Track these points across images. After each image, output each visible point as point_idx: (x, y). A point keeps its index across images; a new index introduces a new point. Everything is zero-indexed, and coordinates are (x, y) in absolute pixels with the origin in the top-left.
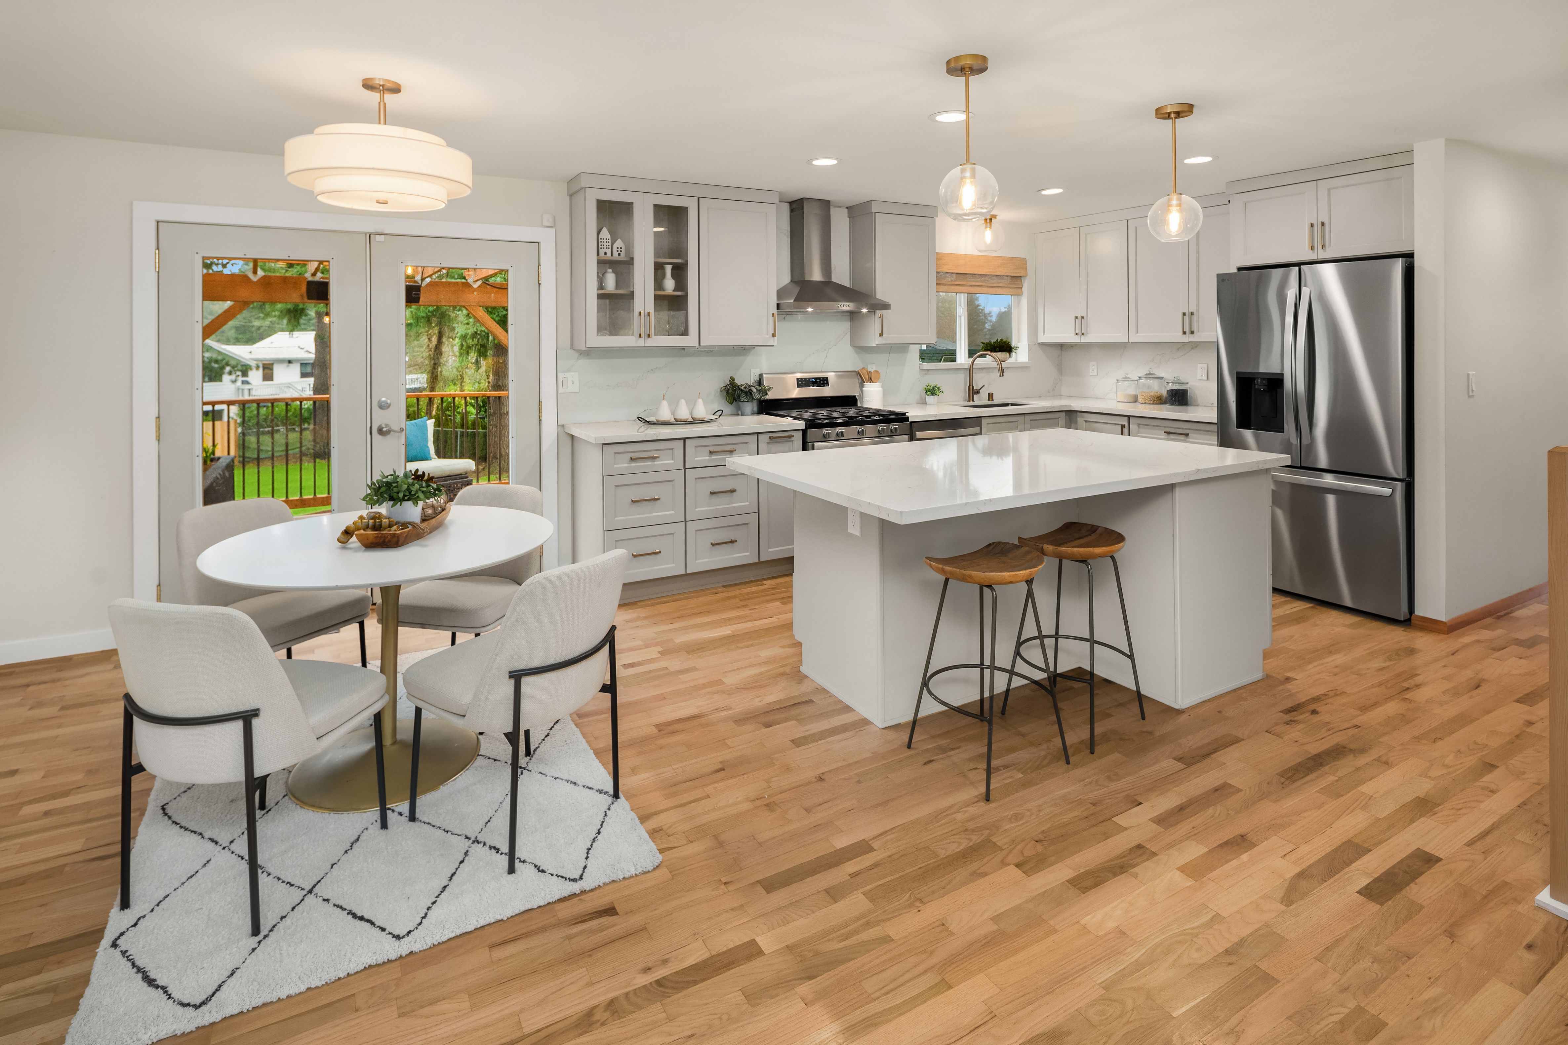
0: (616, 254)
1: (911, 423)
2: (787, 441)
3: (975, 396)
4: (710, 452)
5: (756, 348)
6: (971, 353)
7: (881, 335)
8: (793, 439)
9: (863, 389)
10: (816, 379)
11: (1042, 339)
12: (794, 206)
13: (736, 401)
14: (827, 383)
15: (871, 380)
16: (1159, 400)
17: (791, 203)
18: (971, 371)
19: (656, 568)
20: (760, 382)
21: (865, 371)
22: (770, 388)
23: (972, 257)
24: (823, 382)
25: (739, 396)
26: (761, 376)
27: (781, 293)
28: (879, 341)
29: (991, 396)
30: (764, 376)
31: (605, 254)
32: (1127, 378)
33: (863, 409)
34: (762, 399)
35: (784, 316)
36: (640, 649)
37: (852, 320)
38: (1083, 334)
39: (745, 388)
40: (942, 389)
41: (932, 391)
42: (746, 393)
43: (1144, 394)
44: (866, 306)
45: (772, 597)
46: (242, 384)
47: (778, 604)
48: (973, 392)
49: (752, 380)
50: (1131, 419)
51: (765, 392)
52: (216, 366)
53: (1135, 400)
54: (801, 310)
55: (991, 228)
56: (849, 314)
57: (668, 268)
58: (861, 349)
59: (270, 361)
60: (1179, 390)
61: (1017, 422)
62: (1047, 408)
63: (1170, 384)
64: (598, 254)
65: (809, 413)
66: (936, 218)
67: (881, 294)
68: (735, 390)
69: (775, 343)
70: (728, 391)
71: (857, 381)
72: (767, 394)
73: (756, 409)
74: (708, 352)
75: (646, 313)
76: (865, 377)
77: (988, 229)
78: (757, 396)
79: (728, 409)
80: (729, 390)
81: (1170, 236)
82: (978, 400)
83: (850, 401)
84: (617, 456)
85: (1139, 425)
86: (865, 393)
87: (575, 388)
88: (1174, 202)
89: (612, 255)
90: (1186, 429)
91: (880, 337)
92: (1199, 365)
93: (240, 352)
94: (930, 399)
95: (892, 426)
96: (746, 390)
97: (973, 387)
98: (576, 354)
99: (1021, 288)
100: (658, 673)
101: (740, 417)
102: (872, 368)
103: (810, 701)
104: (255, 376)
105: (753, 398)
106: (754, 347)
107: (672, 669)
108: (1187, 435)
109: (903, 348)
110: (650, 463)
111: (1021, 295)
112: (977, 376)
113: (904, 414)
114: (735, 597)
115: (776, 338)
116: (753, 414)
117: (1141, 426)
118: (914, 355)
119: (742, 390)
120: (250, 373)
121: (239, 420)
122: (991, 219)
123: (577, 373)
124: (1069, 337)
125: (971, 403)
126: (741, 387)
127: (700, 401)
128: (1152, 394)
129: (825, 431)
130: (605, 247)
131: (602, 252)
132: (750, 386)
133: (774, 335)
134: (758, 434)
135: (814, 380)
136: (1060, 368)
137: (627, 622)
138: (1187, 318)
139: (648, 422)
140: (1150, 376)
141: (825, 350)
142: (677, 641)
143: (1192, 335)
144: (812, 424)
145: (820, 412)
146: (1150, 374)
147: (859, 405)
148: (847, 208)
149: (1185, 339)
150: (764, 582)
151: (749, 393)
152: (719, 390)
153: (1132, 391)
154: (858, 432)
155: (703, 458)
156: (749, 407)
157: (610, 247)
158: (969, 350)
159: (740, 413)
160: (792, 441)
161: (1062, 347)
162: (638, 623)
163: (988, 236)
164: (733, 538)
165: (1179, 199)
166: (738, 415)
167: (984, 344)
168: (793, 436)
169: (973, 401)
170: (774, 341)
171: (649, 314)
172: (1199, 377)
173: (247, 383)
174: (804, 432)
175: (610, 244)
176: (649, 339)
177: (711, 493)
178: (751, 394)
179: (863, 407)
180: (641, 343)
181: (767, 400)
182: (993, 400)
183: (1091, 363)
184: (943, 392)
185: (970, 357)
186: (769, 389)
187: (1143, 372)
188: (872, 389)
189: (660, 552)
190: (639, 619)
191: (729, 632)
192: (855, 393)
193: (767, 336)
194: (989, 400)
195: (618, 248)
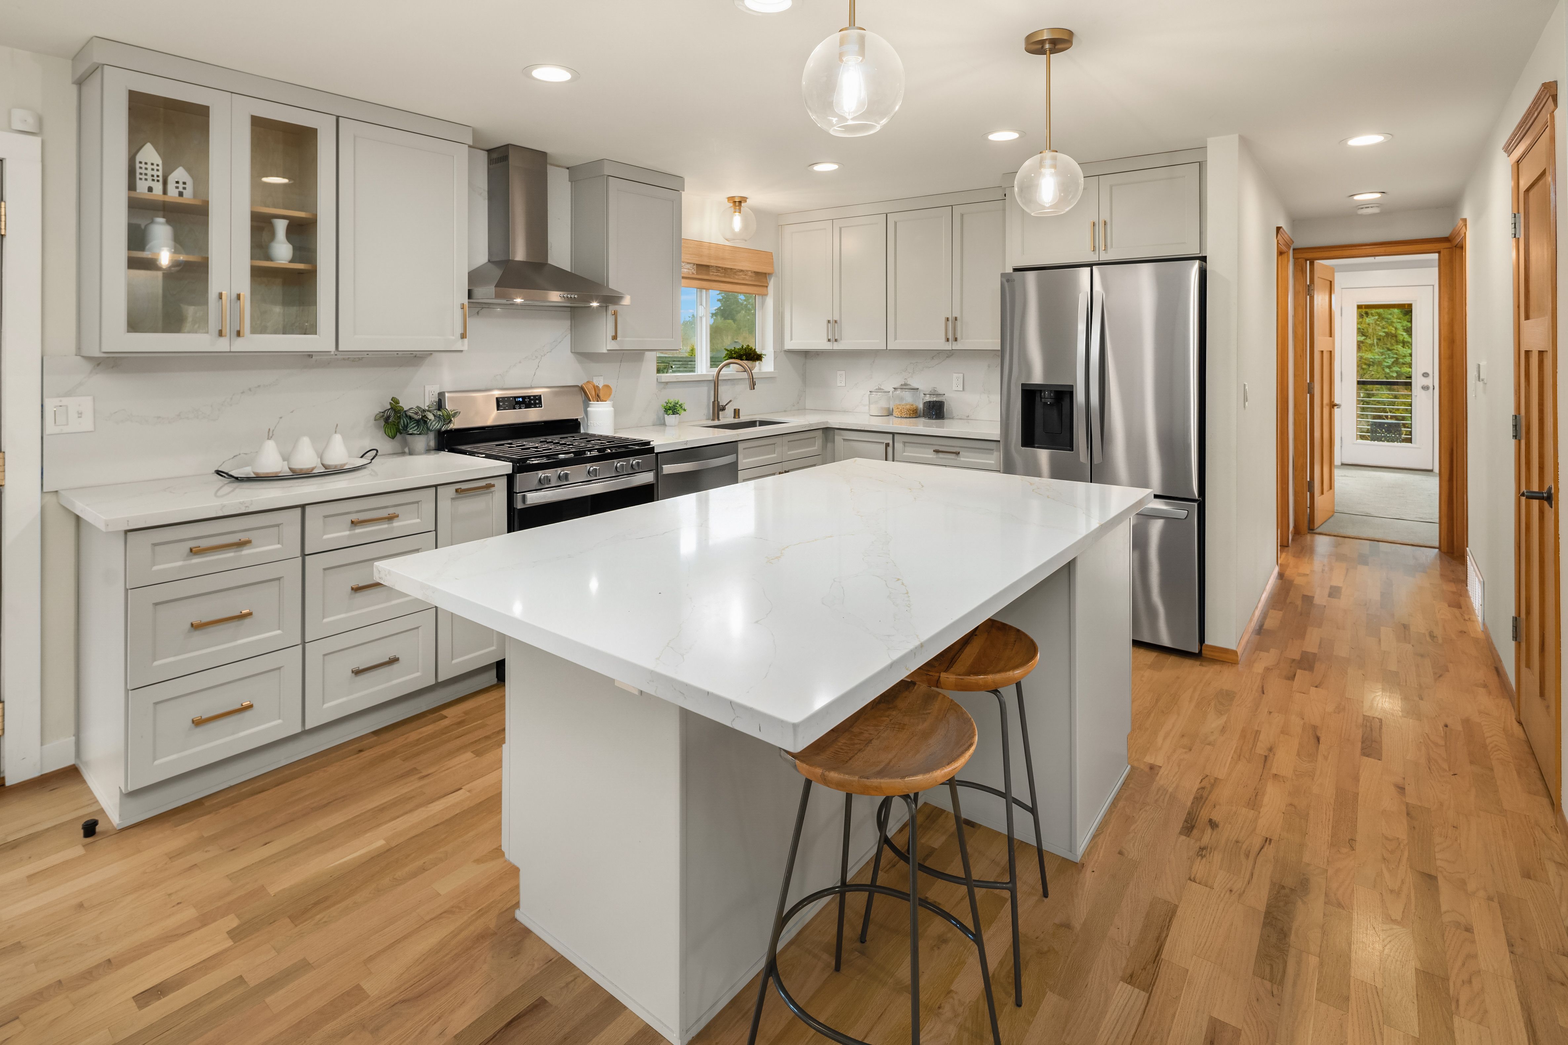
0: (172, 192)
1: (657, 454)
2: (482, 494)
3: (721, 413)
4: (352, 522)
5: (435, 354)
6: (714, 362)
7: (615, 338)
8: (493, 489)
9: (589, 409)
10: (524, 398)
11: (789, 345)
12: (495, 156)
13: (401, 433)
14: (540, 403)
15: (598, 398)
16: (914, 414)
17: (489, 151)
18: (716, 383)
19: (242, 734)
20: (440, 404)
21: (590, 386)
22: (456, 413)
23: (718, 246)
24: (535, 402)
25: (406, 427)
26: (441, 395)
27: (475, 277)
28: (612, 345)
29: (737, 413)
30: (447, 395)
31: (150, 189)
32: (880, 389)
33: (588, 438)
34: (443, 429)
35: (477, 310)
36: (189, 932)
37: (573, 318)
38: (836, 340)
39: (416, 413)
40: (685, 406)
41: (673, 409)
42: (418, 422)
43: (899, 407)
44: (596, 298)
45: (458, 742)
47: (468, 756)
48: (718, 409)
49: (427, 400)
50: (895, 435)
51: (448, 419)
53: (890, 413)
54: (504, 301)
55: (740, 212)
56: (569, 309)
57: (281, 226)
58: (585, 356)
60: (936, 402)
61: (774, 444)
62: (805, 426)
63: (928, 396)
64: (132, 186)
65: (516, 447)
66: (683, 193)
67: (615, 283)
68: (399, 418)
69: (465, 348)
70: (387, 420)
71: (580, 399)
72: (450, 421)
73: (432, 444)
74: (354, 360)
75: (234, 296)
76: (591, 393)
77: (737, 214)
78: (436, 425)
79: (385, 444)
80: (389, 417)
81: (1044, 207)
82: (727, 417)
83: (571, 426)
84: (157, 548)
85: (904, 443)
86: (590, 415)
87: (87, 424)
88: (1048, 162)
89: (165, 192)
90: (957, 447)
91: (613, 341)
92: (955, 375)
94: (670, 419)
95: (634, 461)
96: (416, 417)
97: (718, 403)
98: (87, 366)
99: (767, 287)
100: (219, 1002)
101: (408, 458)
102: (600, 382)
103: (540, 1004)
105: (428, 429)
106: (430, 353)
107: (253, 981)
108: (958, 453)
109: (637, 355)
110: (232, 554)
111: (767, 295)
112: (722, 389)
113: (648, 443)
114: (393, 754)
115: (466, 340)
116: (428, 451)
117: (906, 444)
118: (650, 363)
119: (410, 418)
122: (740, 202)
123: (90, 398)
124: (819, 343)
125: (716, 423)
126: (409, 414)
127: (337, 438)
128: (908, 407)
129: (541, 474)
130: (149, 178)
131: (142, 187)
132: (424, 411)
133: (463, 336)
134: (436, 486)
135: (521, 399)
136: (804, 378)
137: (173, 856)
138: (950, 323)
139: (237, 478)
140: (905, 387)
141: (537, 357)
142: (273, 890)
143: (955, 342)
144: (521, 466)
145: (531, 445)
146: (906, 384)
147: (582, 431)
148: (568, 168)
149: (948, 347)
150: (445, 712)
151: (422, 422)
152: (373, 418)
153: (883, 404)
154: (589, 472)
155: (340, 534)
156: (421, 442)
157: (161, 179)
158: (711, 358)
159: (407, 450)
160: (492, 492)
161: (806, 354)
162: (196, 857)
163: (737, 222)
164: (391, 654)
165: (1054, 159)
166: (403, 453)
167: (728, 351)
168: (493, 486)
169: (718, 419)
170: (464, 345)
171: (238, 297)
172: (954, 388)
174: (510, 478)
175: (160, 173)
176: (239, 339)
177: (352, 589)
178: (425, 422)
179: (588, 434)
180: (223, 345)
181: (451, 431)
182: (739, 417)
183: (839, 373)
184: (685, 410)
185: (712, 366)
186: (455, 415)
187: (897, 382)
188: (600, 409)
189: (250, 707)
190: (202, 843)
191: (381, 842)
192: (579, 416)
193: (453, 338)
194: (734, 417)
195: (177, 182)
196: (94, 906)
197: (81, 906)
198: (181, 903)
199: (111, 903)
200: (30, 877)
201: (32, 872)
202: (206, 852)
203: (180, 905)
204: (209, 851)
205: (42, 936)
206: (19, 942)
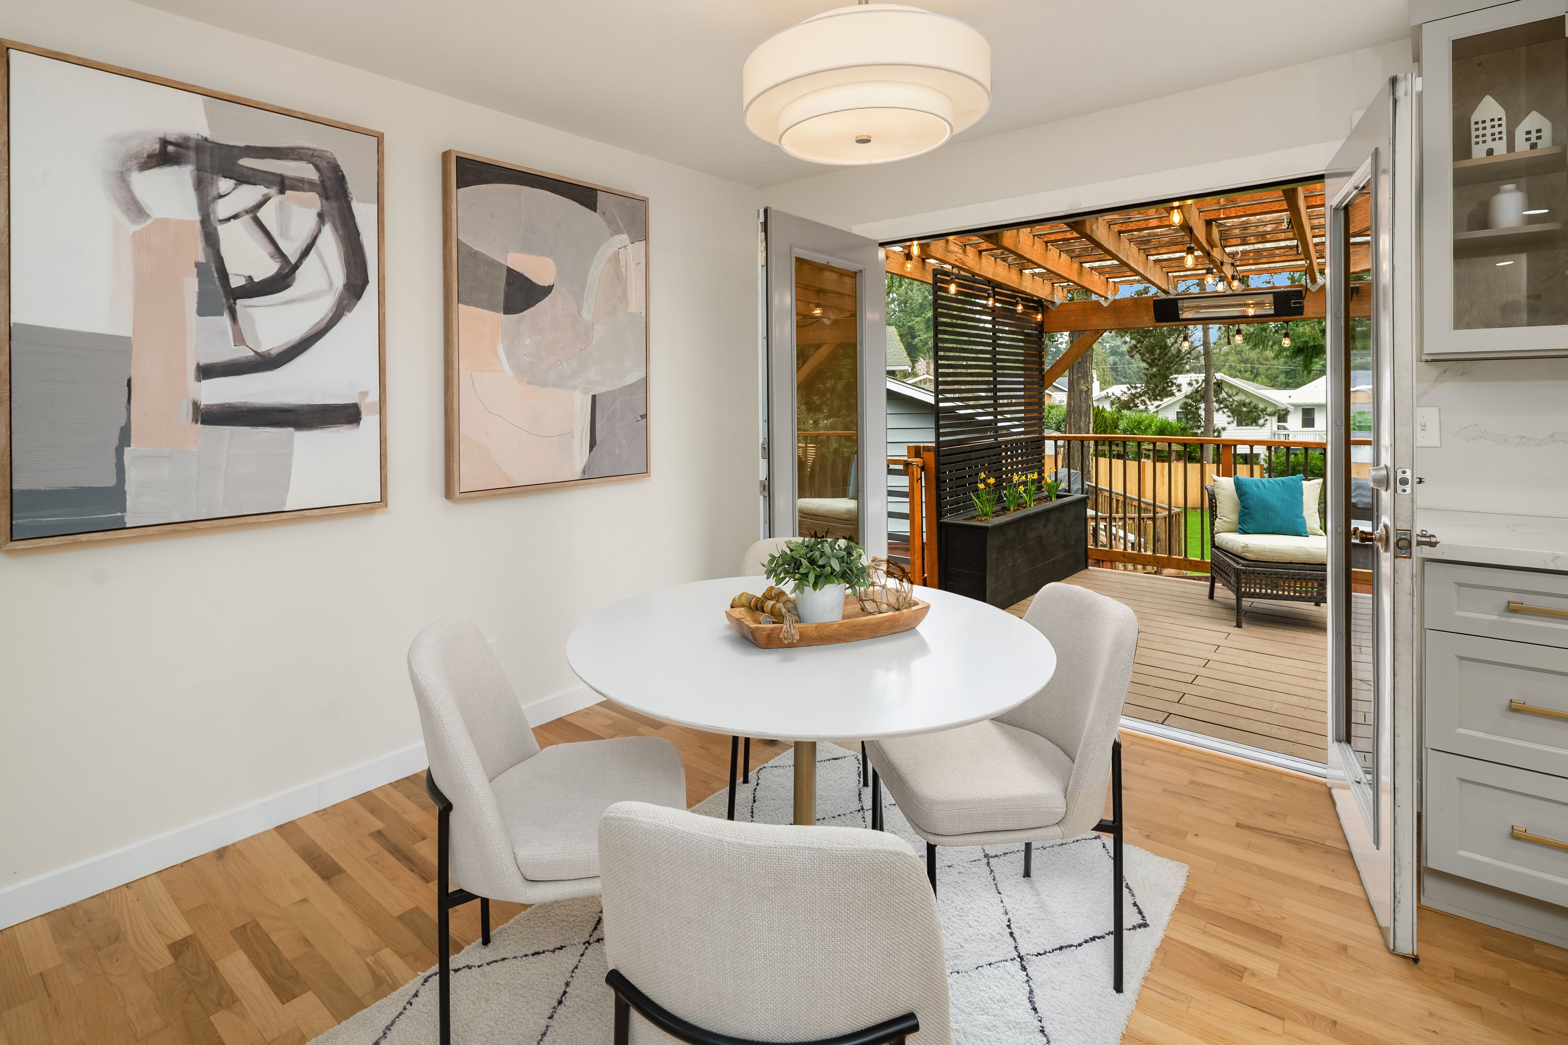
0: (1522, 147)
31: (1490, 152)
46: (1278, 429)
52: (1245, 409)
59: (1312, 405)
64: (1462, 156)
87: (1431, 438)
89: (1511, 149)
93: (1281, 397)
98: (1433, 373)
104: (1295, 421)
120: (1289, 418)
121: (1266, 466)
123: (1436, 409)
130: (1489, 138)
131: (1478, 152)
157: (1504, 136)
173: (1285, 428)
175: (1503, 129)
195: (1528, 133)
196: (1354, 959)
197: (1344, 948)
198: (1437, 1033)
199: (1371, 970)
200: (1323, 888)
201: (1327, 885)
202: (1502, 1004)
203: (1434, 1035)
204: (1505, 1006)
205: (1300, 947)
206: (1281, 937)
